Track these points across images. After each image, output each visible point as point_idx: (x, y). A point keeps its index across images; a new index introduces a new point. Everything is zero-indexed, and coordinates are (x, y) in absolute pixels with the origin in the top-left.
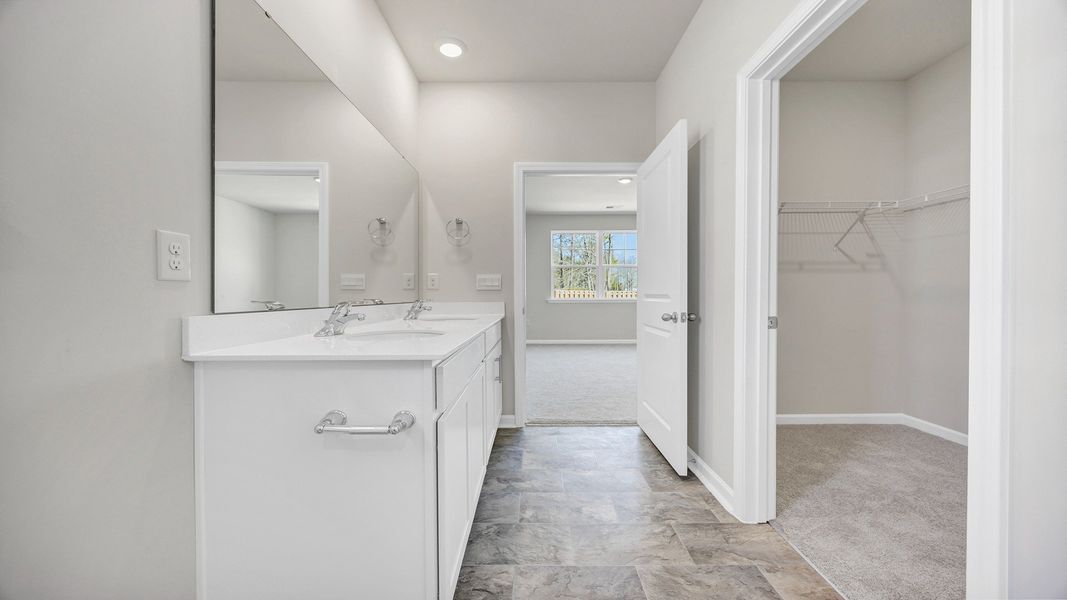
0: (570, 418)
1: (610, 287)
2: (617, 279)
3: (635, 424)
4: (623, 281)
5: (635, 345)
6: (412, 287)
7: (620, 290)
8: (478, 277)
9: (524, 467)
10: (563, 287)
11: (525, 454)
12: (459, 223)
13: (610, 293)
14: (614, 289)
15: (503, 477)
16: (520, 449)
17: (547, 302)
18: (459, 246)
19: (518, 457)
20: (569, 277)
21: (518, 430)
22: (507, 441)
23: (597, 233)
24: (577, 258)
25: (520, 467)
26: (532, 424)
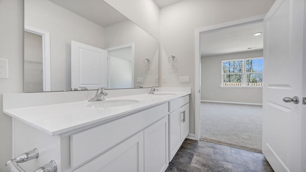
0: (222, 140)
1: (251, 81)
2: (255, 78)
3: (261, 152)
4: (258, 79)
5: (262, 106)
6: (157, 82)
7: (256, 82)
8: (180, 77)
9: (192, 164)
10: (230, 81)
11: (195, 156)
12: (173, 57)
13: (250, 84)
14: (253, 82)
15: (180, 167)
16: (193, 152)
17: (220, 87)
18: (173, 66)
19: (191, 157)
20: (232, 78)
21: (196, 141)
22: (189, 146)
23: (243, 60)
24: (236, 71)
25: (190, 164)
26: (203, 140)
